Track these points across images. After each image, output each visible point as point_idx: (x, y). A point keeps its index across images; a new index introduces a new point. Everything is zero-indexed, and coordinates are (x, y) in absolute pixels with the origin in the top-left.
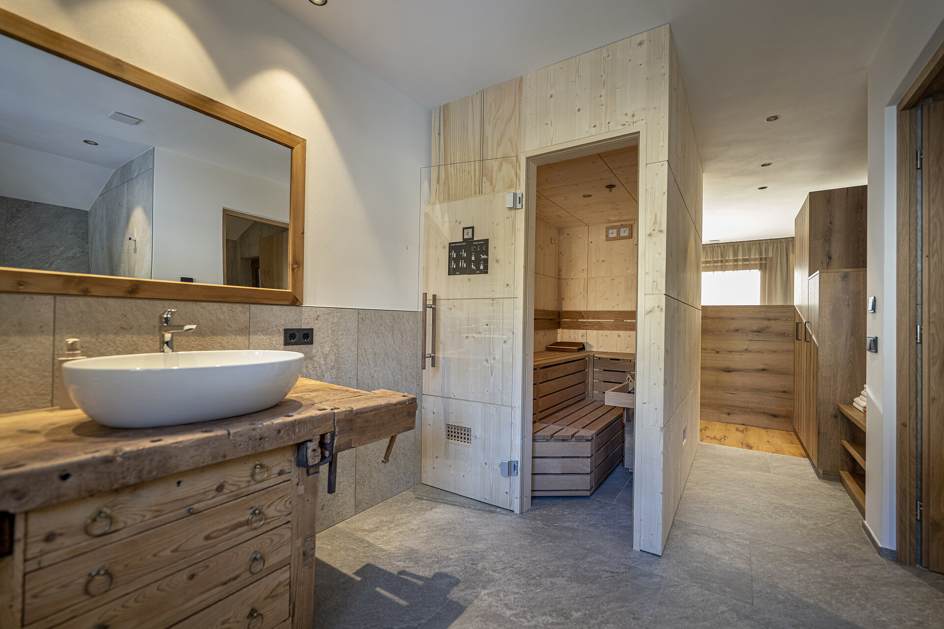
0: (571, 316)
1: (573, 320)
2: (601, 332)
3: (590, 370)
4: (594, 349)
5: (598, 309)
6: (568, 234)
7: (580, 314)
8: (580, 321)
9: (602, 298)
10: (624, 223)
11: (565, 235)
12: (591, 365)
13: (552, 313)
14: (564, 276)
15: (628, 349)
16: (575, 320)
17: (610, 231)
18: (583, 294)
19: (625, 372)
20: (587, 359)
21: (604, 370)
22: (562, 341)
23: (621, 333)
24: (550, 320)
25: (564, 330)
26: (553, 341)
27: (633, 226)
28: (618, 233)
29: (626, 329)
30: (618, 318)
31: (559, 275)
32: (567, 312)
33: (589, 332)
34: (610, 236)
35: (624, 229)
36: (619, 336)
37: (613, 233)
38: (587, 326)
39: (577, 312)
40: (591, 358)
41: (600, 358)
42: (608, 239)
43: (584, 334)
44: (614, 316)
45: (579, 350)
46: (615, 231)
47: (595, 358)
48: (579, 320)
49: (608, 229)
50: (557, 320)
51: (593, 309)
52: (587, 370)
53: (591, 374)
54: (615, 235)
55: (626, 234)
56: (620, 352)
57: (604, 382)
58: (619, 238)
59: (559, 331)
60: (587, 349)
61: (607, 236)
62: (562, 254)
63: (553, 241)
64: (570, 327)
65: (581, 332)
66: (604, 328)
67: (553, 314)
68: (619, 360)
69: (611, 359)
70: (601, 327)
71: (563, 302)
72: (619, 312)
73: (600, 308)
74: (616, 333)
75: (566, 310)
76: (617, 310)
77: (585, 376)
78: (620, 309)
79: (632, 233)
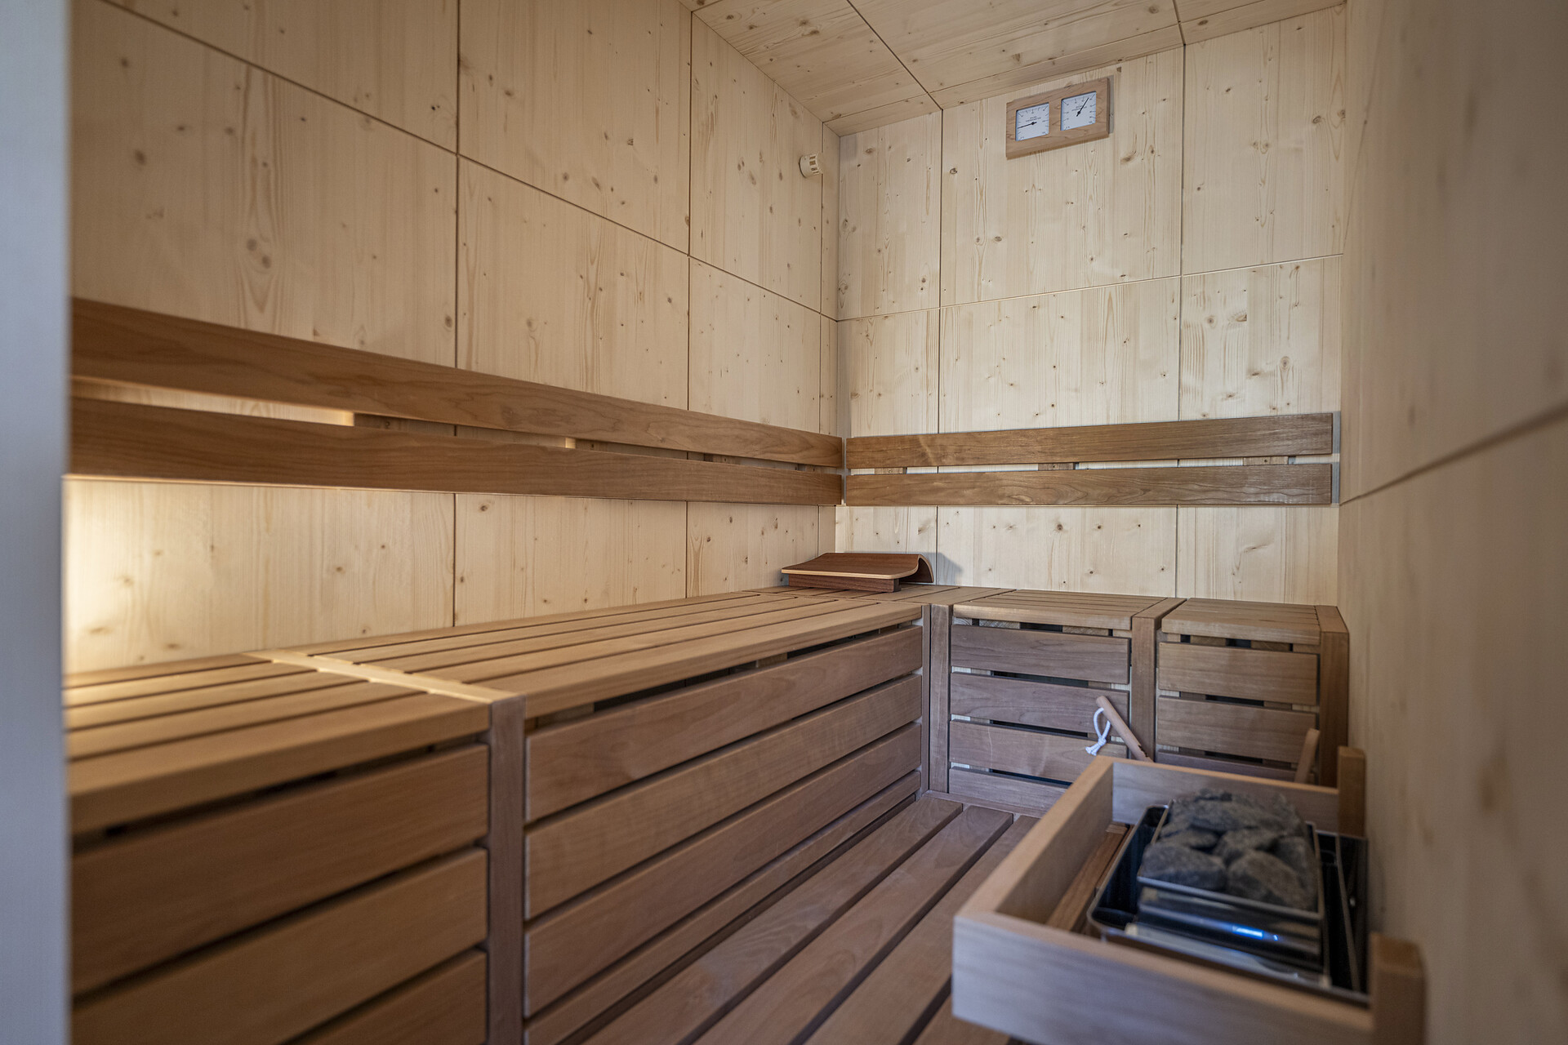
0: (878, 456)
1: (887, 471)
2: (991, 513)
3: (936, 674)
4: (966, 580)
5: (976, 426)
6: (870, 152)
7: (912, 448)
8: (911, 475)
9: (992, 380)
10: (1076, 79)
11: (863, 157)
12: (940, 648)
13: (805, 440)
14: (855, 310)
15: (1093, 579)
16: (895, 471)
17: (1025, 117)
18: (922, 370)
19: (1084, 684)
20: (920, 623)
21: (997, 674)
22: (849, 550)
23: (1069, 515)
24: (799, 466)
25: (860, 511)
26: (810, 551)
27: (1115, 85)
28: (1055, 121)
29: (1085, 500)
30: (1053, 454)
31: (839, 305)
32: (867, 442)
33: (947, 512)
34: (1025, 134)
35: (1080, 100)
36: (1060, 527)
37: (1034, 125)
38: (937, 490)
39: (901, 439)
40: (941, 620)
41: (976, 622)
42: (1018, 151)
43: (928, 522)
44: (1038, 448)
45: (903, 583)
46: (1042, 113)
47: (956, 621)
48: (910, 471)
49: (1014, 110)
50: (830, 471)
51: (962, 428)
52: (920, 672)
53: (938, 689)
54: (1041, 129)
55: (1087, 119)
56: (1063, 589)
57: (996, 723)
58: (1058, 140)
59: (842, 511)
60: (940, 578)
61: (1011, 136)
62: (849, 228)
63: (805, 164)
64: (879, 497)
65: (919, 514)
66: (1002, 497)
67: (810, 447)
68: (1057, 629)
69: (1025, 626)
70: (989, 493)
71: (854, 403)
72: (1061, 434)
73: (987, 417)
74: (1045, 514)
75: (865, 434)
76: (1049, 425)
77: (918, 699)
78: (1064, 422)
79: (1109, 114)
